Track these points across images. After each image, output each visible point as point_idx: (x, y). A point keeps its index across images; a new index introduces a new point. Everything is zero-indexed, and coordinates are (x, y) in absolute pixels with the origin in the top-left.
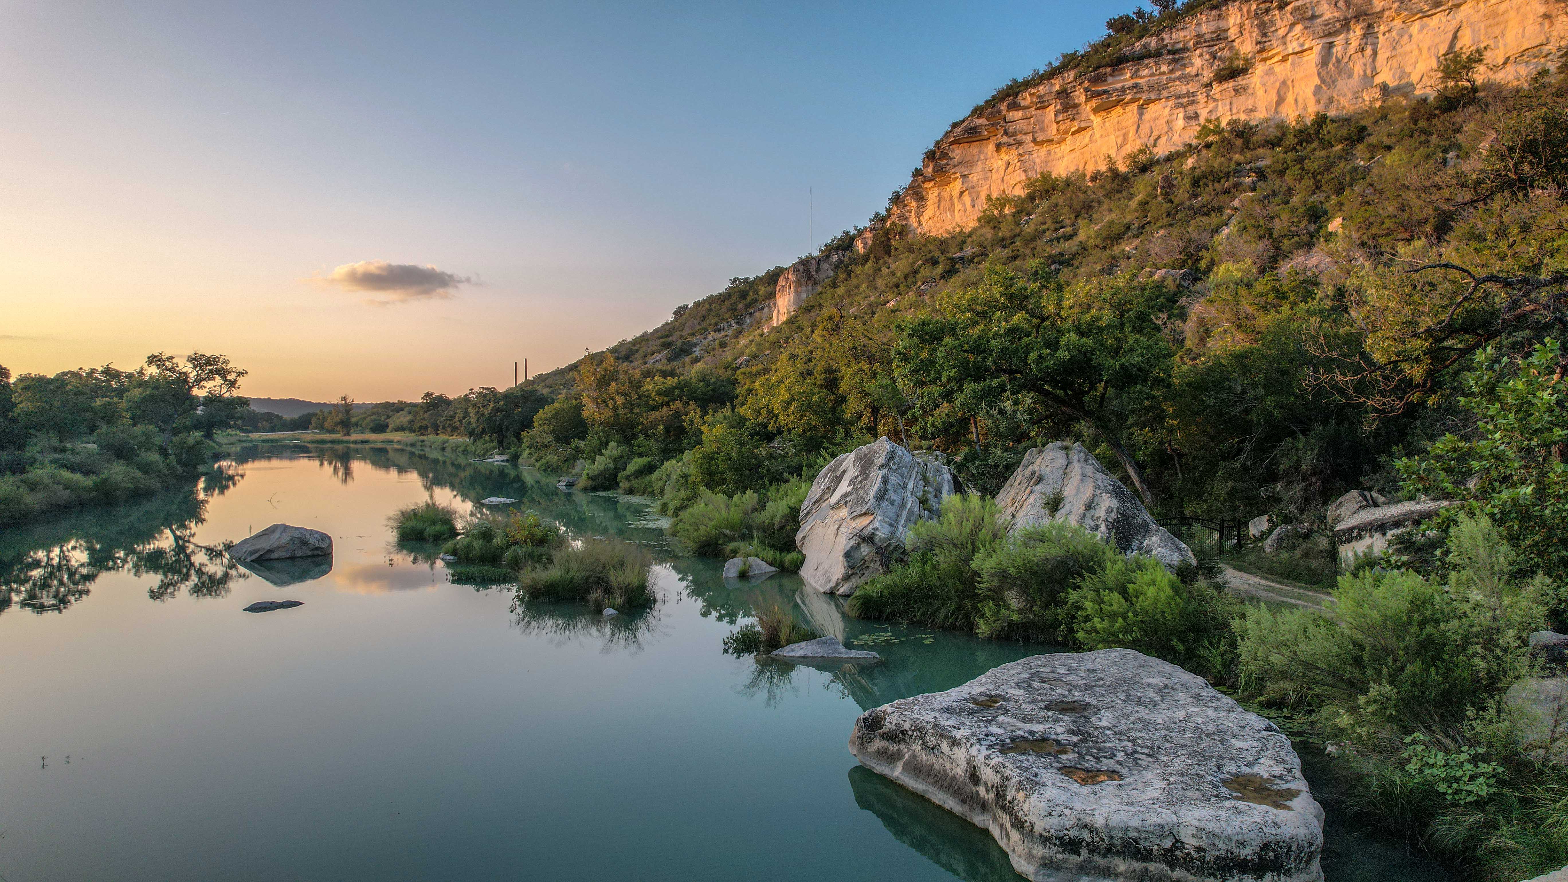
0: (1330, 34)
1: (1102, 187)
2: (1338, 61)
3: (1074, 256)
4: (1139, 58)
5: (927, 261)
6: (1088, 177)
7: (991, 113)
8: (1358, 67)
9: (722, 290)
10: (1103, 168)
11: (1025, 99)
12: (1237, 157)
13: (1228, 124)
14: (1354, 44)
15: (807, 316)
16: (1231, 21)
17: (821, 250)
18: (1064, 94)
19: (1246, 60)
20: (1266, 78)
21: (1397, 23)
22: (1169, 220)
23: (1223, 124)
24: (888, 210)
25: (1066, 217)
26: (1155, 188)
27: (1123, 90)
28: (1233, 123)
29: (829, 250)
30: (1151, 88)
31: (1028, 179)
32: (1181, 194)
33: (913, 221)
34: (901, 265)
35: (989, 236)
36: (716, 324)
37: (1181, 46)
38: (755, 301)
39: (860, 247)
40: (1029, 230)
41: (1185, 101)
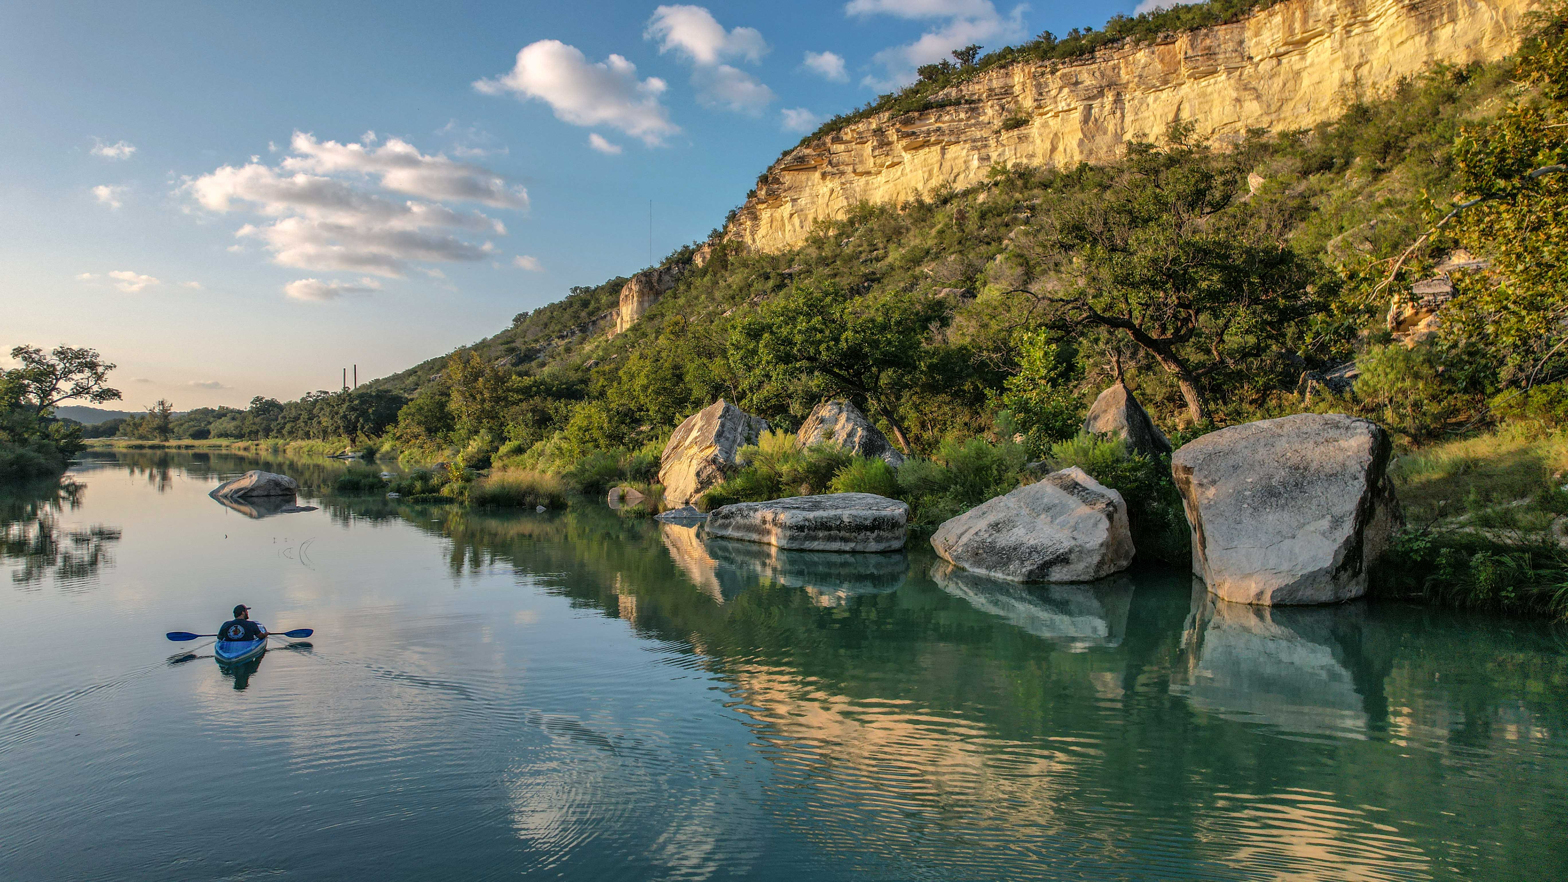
0: (1089, 99)
1: (910, 215)
2: (1096, 120)
3: (884, 275)
4: (941, 105)
5: (760, 276)
6: (899, 207)
7: (817, 145)
8: (1111, 126)
9: (563, 299)
10: (911, 199)
11: (848, 133)
12: (1017, 195)
13: (1013, 166)
14: (1108, 107)
15: (651, 324)
16: (1016, 79)
17: (662, 263)
18: (879, 132)
19: (1028, 114)
20: (1042, 130)
21: (1138, 94)
22: (960, 247)
23: (1009, 166)
24: (725, 227)
25: (879, 242)
26: (951, 220)
27: (928, 133)
28: (1015, 165)
29: (669, 263)
30: (952, 132)
31: (849, 205)
32: (972, 225)
33: (748, 239)
34: (735, 279)
35: (814, 255)
36: (560, 331)
37: (976, 97)
38: (598, 309)
39: (698, 261)
40: (848, 250)
41: (979, 145)
